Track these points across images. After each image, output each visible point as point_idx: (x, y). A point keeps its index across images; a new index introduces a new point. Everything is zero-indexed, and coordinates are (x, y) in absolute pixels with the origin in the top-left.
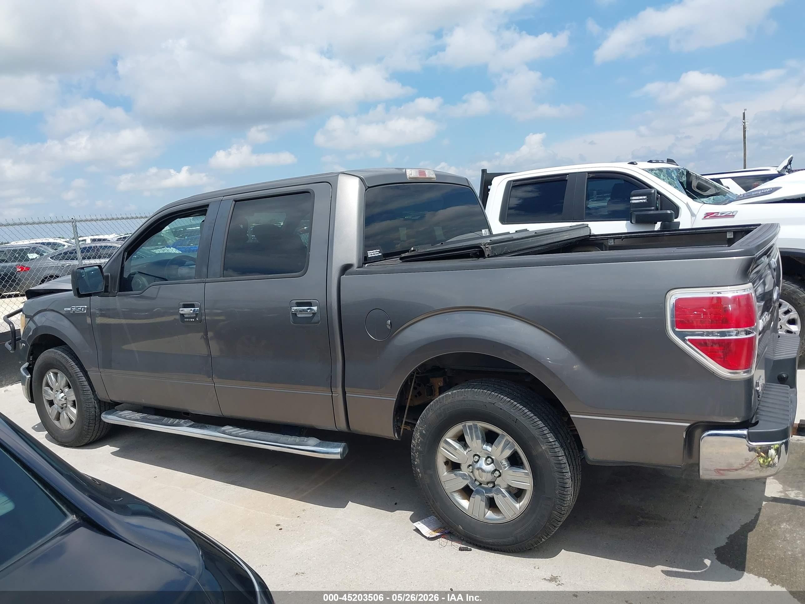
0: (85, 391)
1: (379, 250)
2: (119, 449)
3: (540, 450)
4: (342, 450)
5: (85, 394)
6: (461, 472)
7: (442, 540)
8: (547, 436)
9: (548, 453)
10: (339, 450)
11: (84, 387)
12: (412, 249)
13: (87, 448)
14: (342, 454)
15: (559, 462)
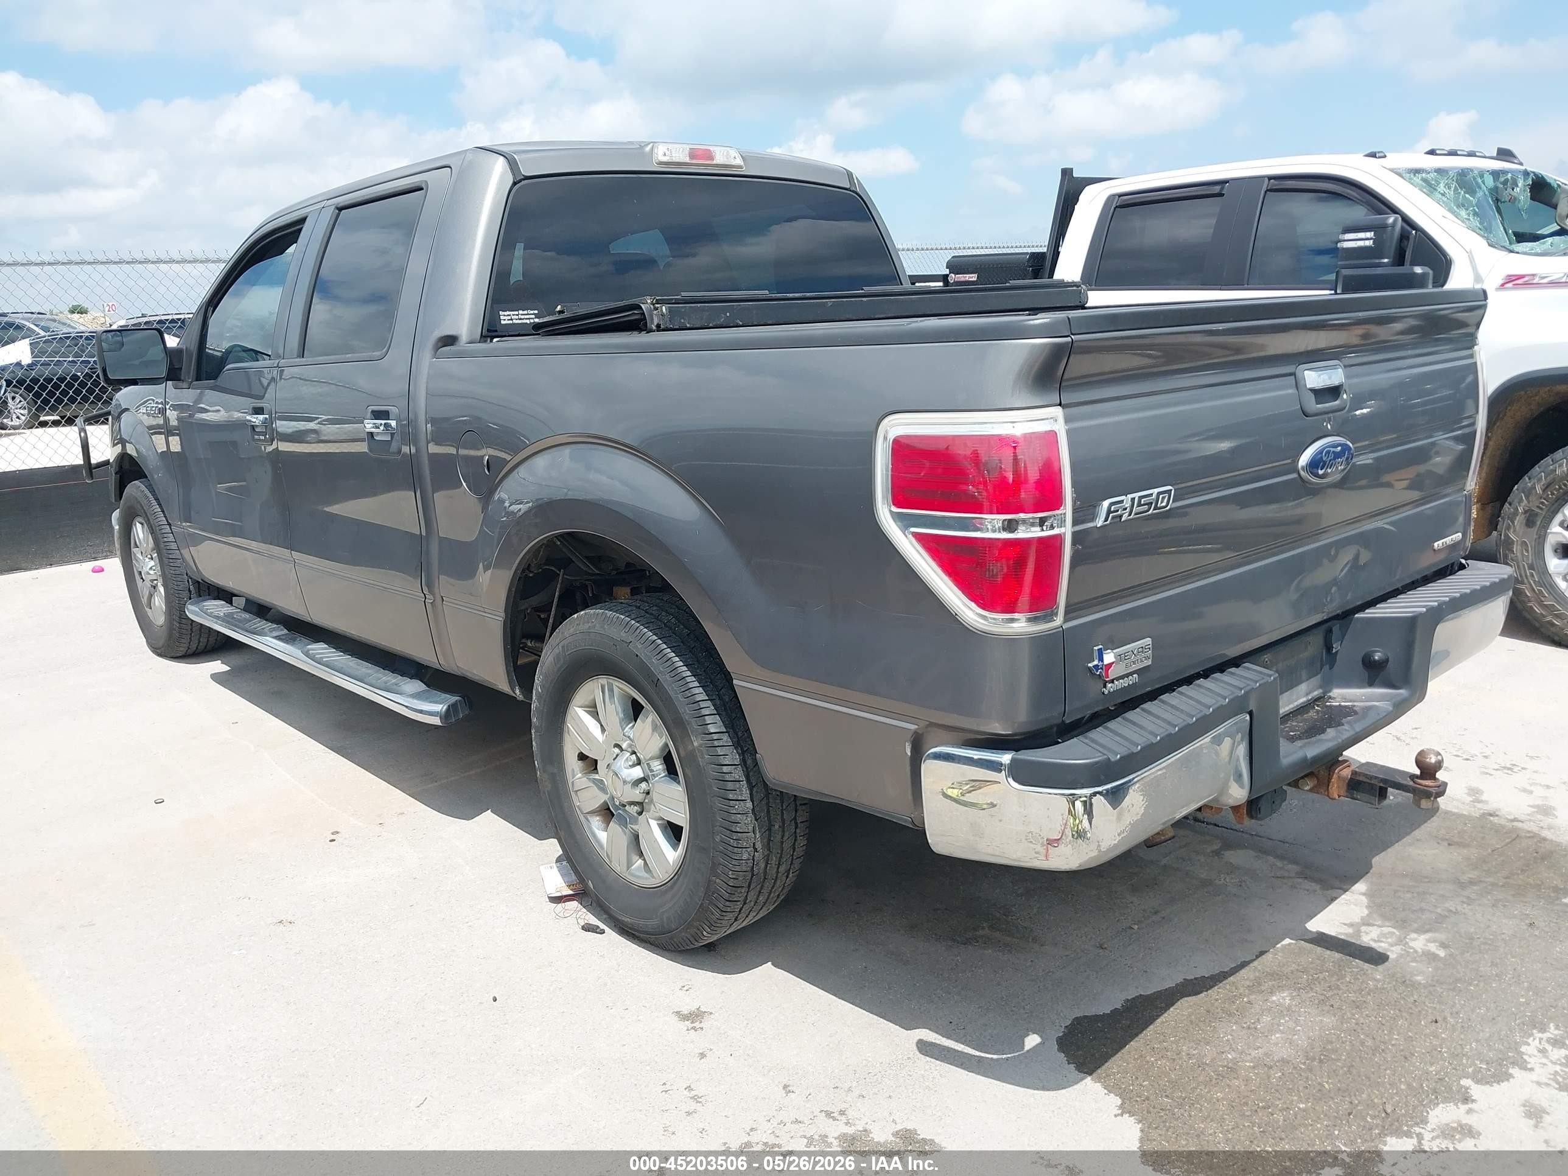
0: (171, 560)
1: (536, 312)
2: (229, 668)
3: (690, 747)
4: (445, 707)
5: (172, 564)
6: (597, 777)
7: (574, 904)
8: (705, 720)
9: (702, 754)
10: (440, 708)
11: (170, 552)
12: (559, 308)
13: (187, 661)
14: (446, 716)
15: (723, 777)
